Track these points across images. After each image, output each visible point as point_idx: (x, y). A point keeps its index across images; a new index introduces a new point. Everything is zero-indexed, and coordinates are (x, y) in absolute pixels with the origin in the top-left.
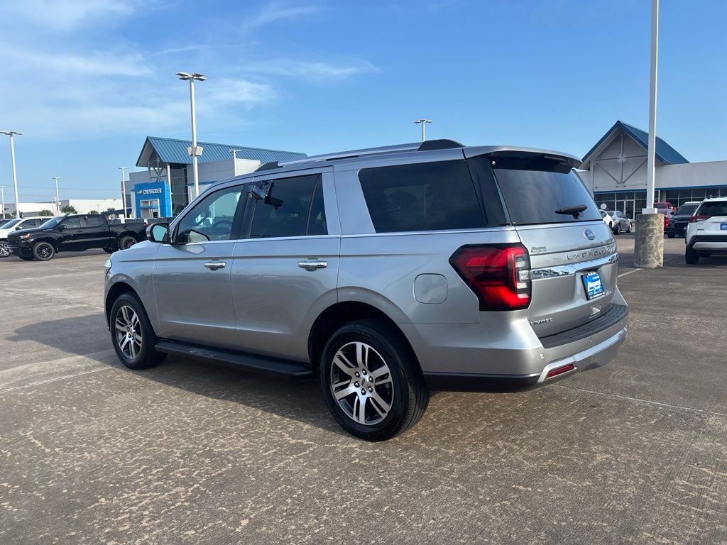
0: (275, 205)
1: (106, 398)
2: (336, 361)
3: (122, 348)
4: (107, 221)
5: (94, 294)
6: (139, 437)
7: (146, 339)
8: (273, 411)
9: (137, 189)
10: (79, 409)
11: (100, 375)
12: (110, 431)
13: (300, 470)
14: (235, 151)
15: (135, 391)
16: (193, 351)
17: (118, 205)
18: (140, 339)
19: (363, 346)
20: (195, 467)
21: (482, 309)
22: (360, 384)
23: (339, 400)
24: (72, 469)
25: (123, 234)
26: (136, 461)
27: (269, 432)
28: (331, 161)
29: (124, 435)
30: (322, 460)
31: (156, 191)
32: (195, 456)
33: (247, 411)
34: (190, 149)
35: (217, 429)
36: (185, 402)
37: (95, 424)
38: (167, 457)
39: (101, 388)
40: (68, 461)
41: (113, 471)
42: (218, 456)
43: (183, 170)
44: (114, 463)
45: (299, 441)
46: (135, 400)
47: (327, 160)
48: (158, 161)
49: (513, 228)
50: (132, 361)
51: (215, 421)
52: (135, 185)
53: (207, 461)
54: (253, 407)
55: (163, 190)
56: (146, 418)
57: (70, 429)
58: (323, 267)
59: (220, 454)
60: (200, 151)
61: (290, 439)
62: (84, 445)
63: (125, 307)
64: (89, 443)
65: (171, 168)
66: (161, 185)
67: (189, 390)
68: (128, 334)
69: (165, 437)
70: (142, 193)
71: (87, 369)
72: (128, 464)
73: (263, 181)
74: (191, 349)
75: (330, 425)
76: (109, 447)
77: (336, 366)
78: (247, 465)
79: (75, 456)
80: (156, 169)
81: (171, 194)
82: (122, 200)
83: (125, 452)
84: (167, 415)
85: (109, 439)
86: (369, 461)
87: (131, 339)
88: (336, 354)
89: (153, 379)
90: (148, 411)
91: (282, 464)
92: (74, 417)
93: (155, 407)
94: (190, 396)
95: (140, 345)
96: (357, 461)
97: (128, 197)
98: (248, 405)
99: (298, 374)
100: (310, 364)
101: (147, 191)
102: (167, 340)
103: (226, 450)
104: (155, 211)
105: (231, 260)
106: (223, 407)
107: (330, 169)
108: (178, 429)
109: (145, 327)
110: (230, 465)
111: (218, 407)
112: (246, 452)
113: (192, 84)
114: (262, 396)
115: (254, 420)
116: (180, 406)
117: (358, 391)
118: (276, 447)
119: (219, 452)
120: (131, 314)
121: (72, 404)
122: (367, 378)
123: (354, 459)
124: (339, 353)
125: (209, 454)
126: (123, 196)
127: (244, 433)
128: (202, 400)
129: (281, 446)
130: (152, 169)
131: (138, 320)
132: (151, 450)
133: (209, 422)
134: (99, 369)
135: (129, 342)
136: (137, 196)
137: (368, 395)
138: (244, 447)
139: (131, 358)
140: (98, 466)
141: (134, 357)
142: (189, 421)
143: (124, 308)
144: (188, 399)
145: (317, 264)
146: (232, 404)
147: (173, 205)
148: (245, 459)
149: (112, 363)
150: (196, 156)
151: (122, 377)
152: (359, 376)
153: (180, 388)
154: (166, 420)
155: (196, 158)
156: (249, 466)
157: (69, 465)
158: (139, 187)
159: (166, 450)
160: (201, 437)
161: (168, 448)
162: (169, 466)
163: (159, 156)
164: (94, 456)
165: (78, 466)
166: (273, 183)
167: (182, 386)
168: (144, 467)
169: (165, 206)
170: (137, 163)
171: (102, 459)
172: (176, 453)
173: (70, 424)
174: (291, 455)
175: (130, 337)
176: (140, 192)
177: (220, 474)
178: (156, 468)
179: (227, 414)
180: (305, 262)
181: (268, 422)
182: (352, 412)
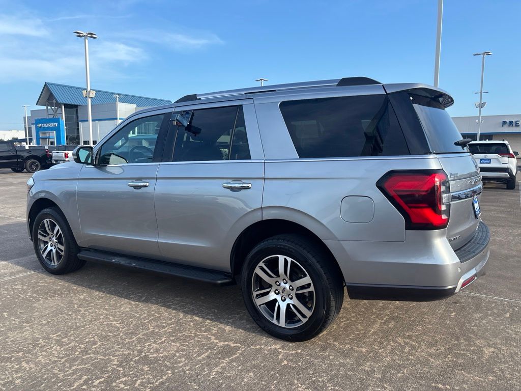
0: (194, 133)
1: (34, 303)
2: (258, 271)
3: (44, 256)
4: (15, 147)
5: (8, 206)
6: (73, 344)
7: (68, 249)
8: (192, 313)
9: (37, 123)
10: (10, 315)
11: (25, 280)
12: (44, 338)
13: (237, 375)
14: (118, 96)
15: (60, 295)
16: (115, 260)
17: (21, 135)
18: (62, 248)
19: (285, 259)
20: (136, 376)
21: (407, 228)
22: (281, 292)
23: (260, 305)
24: (12, 382)
25: (29, 158)
26: (76, 370)
27: (196, 336)
28: (251, 94)
29: (58, 342)
30: (253, 363)
31: (52, 125)
32: (132, 363)
33: (170, 314)
34: (84, 92)
35: (147, 333)
36: (110, 305)
37: (28, 330)
38: (106, 366)
39: (27, 293)
40: (7, 372)
41: (55, 383)
42: (155, 363)
43: (74, 109)
44: (53, 374)
45: (226, 343)
46: (62, 305)
47: (245, 94)
48: (54, 102)
49: (435, 156)
50: (54, 267)
51: (143, 324)
52: (36, 120)
53: (146, 368)
54: (174, 309)
55: (59, 125)
56: (76, 323)
57: (4, 337)
58: (248, 188)
59: (156, 360)
60: (93, 94)
61: (217, 341)
62: (20, 354)
63: (48, 220)
64: (25, 352)
65: (65, 108)
66: (57, 120)
67: (111, 293)
68: (49, 244)
69: (99, 343)
70: (41, 126)
71: (11, 274)
72: (69, 375)
73: (184, 111)
74: (113, 257)
75: (248, 326)
76: (46, 356)
77: (257, 275)
78: (185, 372)
79: (13, 367)
80: (53, 108)
81: (65, 127)
82: (24, 132)
83: (63, 360)
84: (95, 320)
85: (44, 346)
86: (296, 362)
87: (53, 248)
88: (258, 266)
89: (75, 283)
90: (77, 315)
91: (218, 369)
92: (7, 323)
93: (83, 311)
94: (113, 300)
95: (62, 254)
96: (286, 362)
97: (30, 129)
98: (169, 307)
99: (219, 282)
100: (230, 273)
101: (45, 125)
102: (88, 249)
103: (161, 355)
104: (52, 140)
105: (155, 180)
106: (146, 310)
107: (251, 102)
108: (110, 334)
109: (68, 237)
110: (169, 372)
111: (141, 310)
112: (180, 357)
113: (87, 41)
114: (179, 299)
115: (178, 322)
116: (106, 309)
117: (278, 298)
118: (207, 350)
119: (154, 357)
120: (53, 226)
121: (3, 309)
122: (287, 286)
123: (282, 361)
124: (261, 264)
125: (145, 360)
126: (25, 128)
127: (173, 336)
128: (125, 304)
129: (211, 349)
130: (49, 108)
131: (60, 232)
132: (88, 358)
133: (137, 327)
134: (23, 274)
135: (51, 250)
136: (37, 128)
137: (288, 301)
138: (177, 351)
139: (53, 264)
140: (38, 378)
141: (56, 264)
142: (118, 325)
143: (46, 221)
144: (112, 302)
145: (240, 185)
146: (154, 307)
147: (67, 137)
148: (181, 364)
149: (35, 269)
150: (90, 97)
151: (45, 282)
152: (279, 285)
153: (102, 291)
154: (96, 325)
155: (90, 100)
156: (187, 372)
157: (8, 378)
158: (38, 122)
159: (103, 358)
160: (133, 342)
161: (104, 355)
162: (109, 377)
163: (55, 98)
164: (32, 366)
165: (18, 378)
166: (193, 113)
167: (103, 289)
168: (85, 377)
169: (60, 137)
170: (37, 103)
171: (41, 369)
172: (113, 360)
173: (3, 331)
174: (224, 358)
175: (51, 246)
176: (40, 125)
177: (162, 383)
178: (98, 378)
179: (152, 317)
180: (230, 183)
181: (192, 324)
182: (273, 317)
